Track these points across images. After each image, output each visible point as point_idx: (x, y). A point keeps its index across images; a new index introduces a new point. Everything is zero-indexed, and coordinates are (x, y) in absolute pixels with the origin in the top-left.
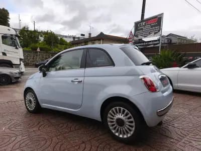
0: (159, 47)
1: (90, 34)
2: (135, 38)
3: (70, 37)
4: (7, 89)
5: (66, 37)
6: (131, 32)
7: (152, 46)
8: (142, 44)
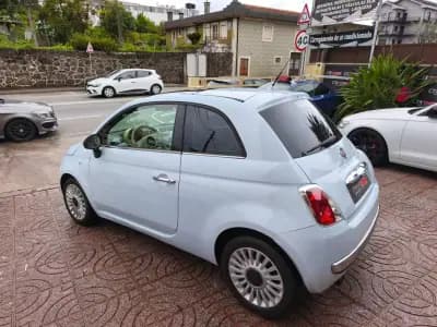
0: (370, 47)
1: (207, 5)
2: (315, 23)
3: (161, 10)
4: (30, 153)
5: (151, 9)
6: (306, 6)
7: (354, 44)
8: (330, 39)
